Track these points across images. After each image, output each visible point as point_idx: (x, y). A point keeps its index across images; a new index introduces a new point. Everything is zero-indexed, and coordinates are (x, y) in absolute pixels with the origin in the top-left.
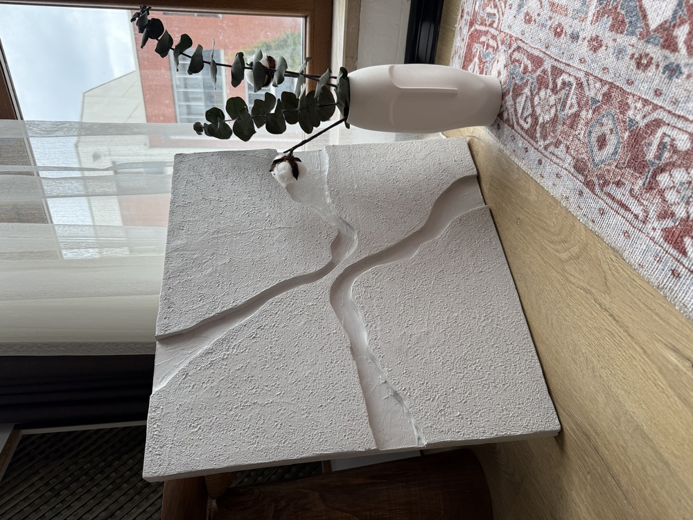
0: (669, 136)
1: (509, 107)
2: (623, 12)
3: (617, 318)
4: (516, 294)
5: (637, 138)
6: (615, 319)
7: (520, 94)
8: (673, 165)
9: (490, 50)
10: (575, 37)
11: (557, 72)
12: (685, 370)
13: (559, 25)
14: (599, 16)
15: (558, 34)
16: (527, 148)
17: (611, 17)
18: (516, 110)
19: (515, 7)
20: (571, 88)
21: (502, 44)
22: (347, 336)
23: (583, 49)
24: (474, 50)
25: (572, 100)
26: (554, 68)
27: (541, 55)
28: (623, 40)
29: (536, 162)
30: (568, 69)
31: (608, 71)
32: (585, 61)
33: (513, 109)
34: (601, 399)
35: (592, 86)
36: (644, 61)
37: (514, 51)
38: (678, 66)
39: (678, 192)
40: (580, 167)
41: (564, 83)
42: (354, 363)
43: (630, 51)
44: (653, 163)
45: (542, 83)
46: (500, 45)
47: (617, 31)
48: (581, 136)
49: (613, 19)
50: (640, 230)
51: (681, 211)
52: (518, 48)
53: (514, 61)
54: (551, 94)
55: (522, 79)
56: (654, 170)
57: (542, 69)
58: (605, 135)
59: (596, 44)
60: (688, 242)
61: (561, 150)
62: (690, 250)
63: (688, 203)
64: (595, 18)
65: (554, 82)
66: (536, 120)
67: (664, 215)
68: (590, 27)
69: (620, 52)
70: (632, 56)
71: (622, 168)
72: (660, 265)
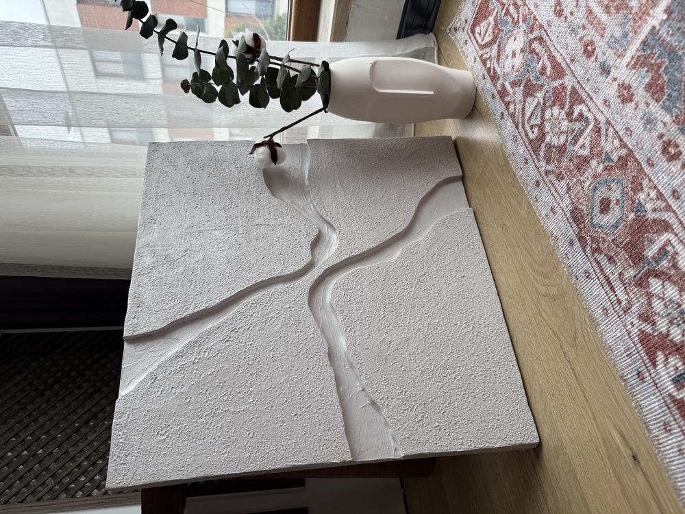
0: (674, 247)
1: (517, 101)
2: (665, 78)
3: (578, 377)
5: (641, 228)
6: (575, 375)
7: (532, 95)
8: (669, 278)
9: (510, 20)
10: (605, 70)
11: (576, 98)
12: (625, 455)
13: (592, 43)
14: (639, 63)
15: (589, 54)
16: (527, 160)
17: (650, 75)
18: (523, 109)
20: (587, 126)
21: (524, 21)
23: (611, 91)
24: (491, 7)
25: (585, 139)
26: (573, 88)
27: (564, 65)
28: (655, 109)
29: (534, 181)
30: (589, 103)
31: (631, 135)
32: (609, 106)
33: (521, 107)
35: (610, 139)
36: (672, 151)
37: (535, 39)
39: (666, 306)
40: (576, 217)
41: (581, 115)
43: (660, 128)
44: (650, 263)
45: (557, 97)
46: (521, 20)
47: (652, 95)
48: (586, 185)
49: (652, 79)
50: (619, 317)
51: (662, 325)
52: (540, 39)
53: (533, 51)
54: (565, 117)
55: (537, 79)
56: (649, 269)
57: (561, 82)
58: (610, 201)
59: (626, 95)
60: (660, 357)
61: (562, 186)
62: (660, 366)
63: (671, 322)
64: (633, 63)
65: (571, 107)
66: (542, 135)
67: (646, 317)
68: (624, 69)
69: (649, 122)
70: (661, 136)
71: (617, 246)
72: (629, 360)
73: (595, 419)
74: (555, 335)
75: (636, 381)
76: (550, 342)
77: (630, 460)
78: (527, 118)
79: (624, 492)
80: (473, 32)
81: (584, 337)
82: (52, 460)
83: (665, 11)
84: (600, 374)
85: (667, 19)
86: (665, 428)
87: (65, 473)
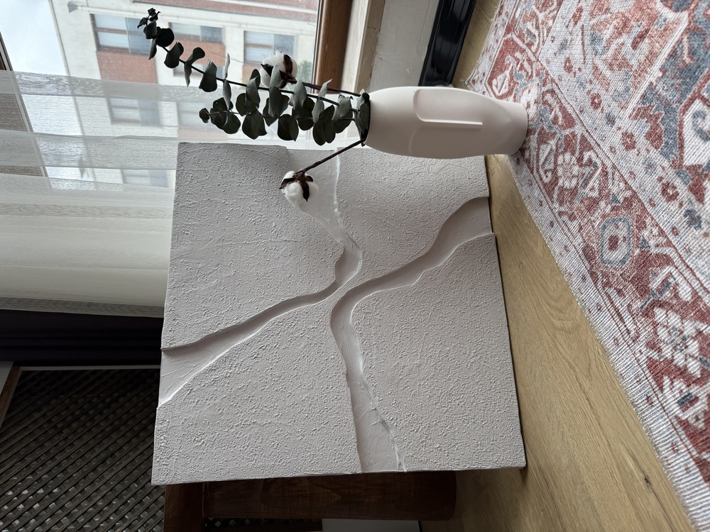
0: (675, 279)
1: (532, 148)
2: (663, 127)
3: (592, 405)
4: (507, 332)
5: (646, 262)
6: (590, 404)
7: (546, 143)
8: (672, 307)
9: (524, 74)
10: (611, 120)
11: (586, 145)
12: (638, 478)
13: (598, 96)
14: (639, 114)
15: (596, 105)
16: (541, 202)
17: (649, 124)
18: (538, 155)
19: (557, 42)
20: (596, 170)
21: (537, 75)
22: (344, 362)
23: (616, 139)
24: (507, 62)
25: (594, 182)
26: (583, 136)
27: (574, 116)
28: (655, 155)
29: (548, 222)
30: (597, 150)
31: (634, 178)
32: (614, 152)
33: (535, 153)
34: (565, 460)
35: (616, 183)
36: (670, 192)
37: (547, 91)
38: (699, 217)
39: (670, 334)
40: (588, 254)
41: (590, 161)
42: (349, 389)
43: (659, 172)
44: (654, 294)
45: (568, 145)
46: (534, 75)
47: (652, 142)
48: (596, 225)
49: (651, 128)
50: (629, 346)
51: (667, 352)
52: (552, 92)
53: (545, 103)
54: (576, 163)
55: (550, 127)
56: (654, 300)
57: (572, 130)
58: (617, 239)
59: (629, 142)
60: (666, 381)
61: (574, 225)
62: (667, 390)
63: (675, 348)
64: (634, 114)
65: (581, 153)
66: (556, 179)
67: (652, 345)
68: (627, 120)
69: (650, 166)
70: (660, 179)
71: (626, 280)
72: (639, 386)
73: (609, 445)
74: (571, 367)
75: (645, 406)
76: (566, 374)
77: (642, 483)
78: (541, 163)
79: (638, 515)
80: (490, 84)
81: (597, 367)
82: (68, 499)
83: (661, 70)
84: (613, 402)
85: (662, 77)
86: (673, 449)
87: (81, 512)
